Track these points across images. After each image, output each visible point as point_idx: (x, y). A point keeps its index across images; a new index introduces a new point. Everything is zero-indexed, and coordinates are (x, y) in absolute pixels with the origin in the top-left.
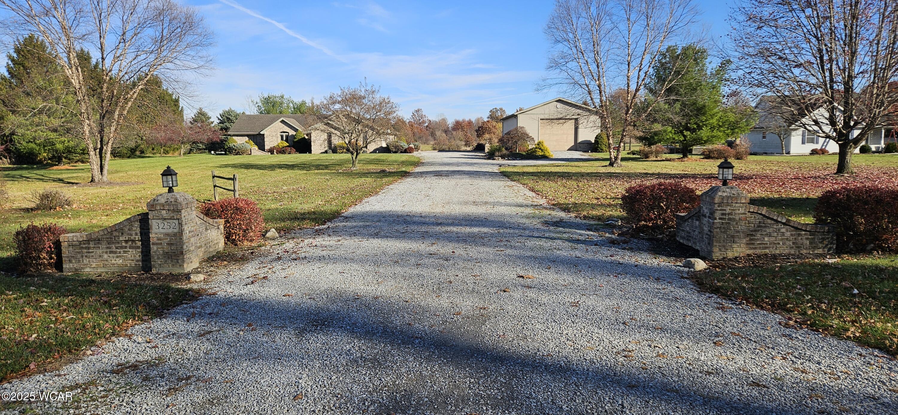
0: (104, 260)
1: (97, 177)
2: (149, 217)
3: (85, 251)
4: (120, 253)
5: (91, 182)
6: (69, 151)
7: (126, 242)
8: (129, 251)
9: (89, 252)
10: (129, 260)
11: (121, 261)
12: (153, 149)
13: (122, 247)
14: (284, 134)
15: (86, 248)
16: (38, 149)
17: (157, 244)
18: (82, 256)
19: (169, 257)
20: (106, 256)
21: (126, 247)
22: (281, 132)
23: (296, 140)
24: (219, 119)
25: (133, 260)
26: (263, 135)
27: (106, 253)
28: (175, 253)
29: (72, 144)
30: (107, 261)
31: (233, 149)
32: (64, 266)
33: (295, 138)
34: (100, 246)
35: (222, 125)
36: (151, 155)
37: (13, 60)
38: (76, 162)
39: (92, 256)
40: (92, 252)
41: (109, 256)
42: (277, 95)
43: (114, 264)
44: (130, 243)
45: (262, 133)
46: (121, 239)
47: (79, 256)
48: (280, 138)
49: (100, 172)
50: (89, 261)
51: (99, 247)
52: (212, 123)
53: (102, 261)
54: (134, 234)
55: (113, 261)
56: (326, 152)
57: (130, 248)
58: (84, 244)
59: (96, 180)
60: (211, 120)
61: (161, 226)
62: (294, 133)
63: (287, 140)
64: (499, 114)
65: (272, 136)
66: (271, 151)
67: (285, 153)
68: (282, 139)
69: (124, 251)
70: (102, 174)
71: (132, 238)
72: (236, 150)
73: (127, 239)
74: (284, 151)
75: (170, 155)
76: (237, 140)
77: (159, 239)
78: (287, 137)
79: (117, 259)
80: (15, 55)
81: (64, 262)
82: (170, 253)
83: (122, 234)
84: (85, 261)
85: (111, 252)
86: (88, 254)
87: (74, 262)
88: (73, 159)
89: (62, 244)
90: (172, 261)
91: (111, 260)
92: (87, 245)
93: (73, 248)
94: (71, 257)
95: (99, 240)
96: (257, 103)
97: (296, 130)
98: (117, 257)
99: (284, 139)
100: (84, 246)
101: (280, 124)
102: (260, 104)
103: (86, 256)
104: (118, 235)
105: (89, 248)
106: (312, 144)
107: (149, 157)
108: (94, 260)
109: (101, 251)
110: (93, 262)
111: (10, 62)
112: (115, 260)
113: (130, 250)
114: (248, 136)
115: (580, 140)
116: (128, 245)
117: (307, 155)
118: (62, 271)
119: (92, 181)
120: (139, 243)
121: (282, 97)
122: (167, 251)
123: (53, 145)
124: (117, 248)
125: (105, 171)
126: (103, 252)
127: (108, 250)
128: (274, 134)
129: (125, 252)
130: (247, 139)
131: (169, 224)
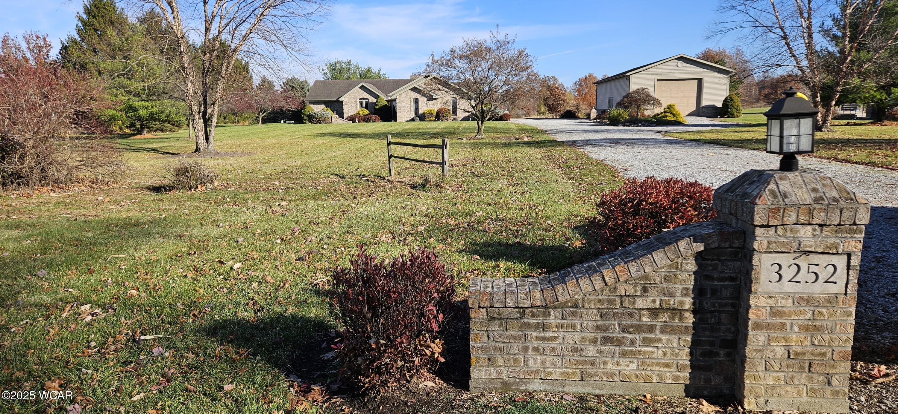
0: (584, 363)
1: (202, 146)
2: (756, 245)
3: (535, 334)
4: (633, 343)
5: (195, 152)
6: (152, 117)
7: (654, 312)
8: (660, 340)
9: (544, 339)
10: (658, 364)
11: (633, 366)
12: (225, 118)
13: (639, 329)
14: (364, 101)
15: (537, 327)
16: (119, 116)
17: (769, 327)
18: (526, 349)
19: (802, 368)
20: (590, 351)
21: (651, 329)
22: (361, 99)
23: (377, 107)
24: (282, 88)
25: (667, 365)
26: (342, 102)
27: (594, 341)
28: (823, 354)
29: (155, 109)
30: (593, 363)
31: (314, 117)
32: (474, 373)
33: (377, 105)
34: (578, 322)
35: (285, 94)
36: (223, 125)
37: (83, 22)
38: (155, 131)
39: (553, 349)
40: (555, 338)
41: (600, 352)
42: (344, 61)
43: (613, 375)
44: (665, 317)
45: (340, 99)
46: (640, 303)
47: (516, 347)
48: (359, 105)
49: (205, 140)
50: (543, 363)
51: (574, 327)
52: (277, 91)
53: (578, 363)
54: (679, 293)
55: (610, 366)
56: (413, 120)
57: (662, 332)
58: (533, 315)
59: (202, 149)
60: (275, 88)
61: (788, 273)
62: (375, 100)
63: (367, 107)
64: (552, 83)
65: (352, 103)
66: (352, 119)
67: (370, 121)
68: (362, 106)
69: (644, 339)
70: (207, 142)
71: (673, 302)
72: (316, 118)
73: (657, 305)
74: (368, 119)
75: (241, 124)
76: (314, 108)
77: (775, 313)
78: (367, 104)
79: (622, 361)
80: (85, 16)
81: (473, 363)
82: (808, 356)
83: (645, 290)
84: (531, 363)
85: (607, 341)
86: (542, 344)
87: (501, 362)
88: (152, 127)
89: (473, 314)
90: (811, 379)
91: (605, 363)
92: (540, 320)
93: (501, 325)
94: (495, 349)
95: (577, 307)
96: (323, 70)
97: (377, 97)
98: (624, 354)
99: (364, 106)
100: (532, 321)
101: (360, 90)
102: (327, 71)
103: (536, 349)
104: (631, 292)
105: (545, 327)
106: (398, 111)
107: (222, 126)
108: (558, 361)
109: (577, 337)
110: (554, 365)
111: (80, 24)
112: (618, 364)
113: (664, 337)
114: (325, 103)
115: (704, 103)
116: (658, 323)
117: (393, 123)
118: (466, 387)
119: (197, 150)
120: (690, 319)
121: (349, 63)
122: (799, 349)
123: (135, 111)
124: (624, 330)
125: (211, 140)
126: (583, 340)
127: (599, 335)
128: (353, 101)
129: (647, 342)
130: (323, 106)
131: (813, 268)
